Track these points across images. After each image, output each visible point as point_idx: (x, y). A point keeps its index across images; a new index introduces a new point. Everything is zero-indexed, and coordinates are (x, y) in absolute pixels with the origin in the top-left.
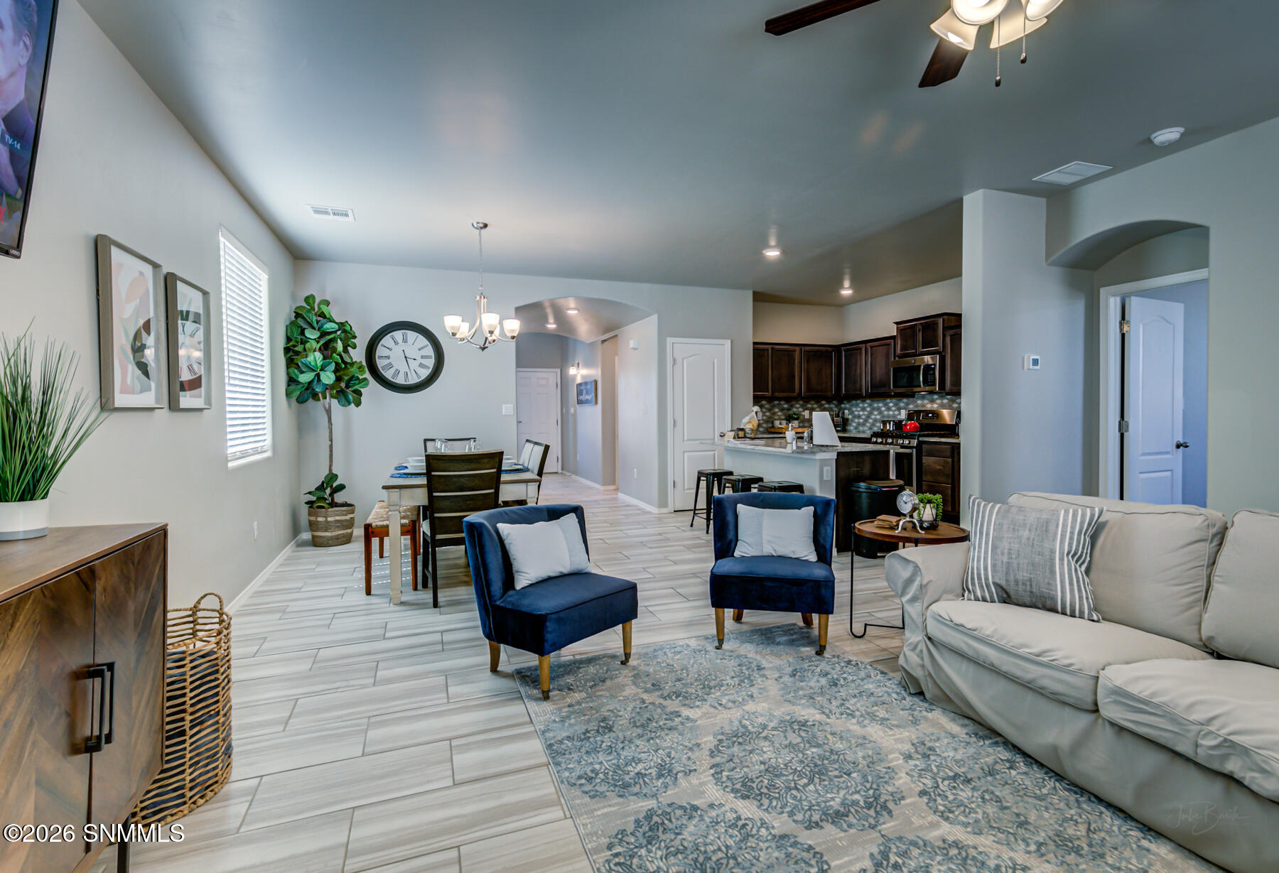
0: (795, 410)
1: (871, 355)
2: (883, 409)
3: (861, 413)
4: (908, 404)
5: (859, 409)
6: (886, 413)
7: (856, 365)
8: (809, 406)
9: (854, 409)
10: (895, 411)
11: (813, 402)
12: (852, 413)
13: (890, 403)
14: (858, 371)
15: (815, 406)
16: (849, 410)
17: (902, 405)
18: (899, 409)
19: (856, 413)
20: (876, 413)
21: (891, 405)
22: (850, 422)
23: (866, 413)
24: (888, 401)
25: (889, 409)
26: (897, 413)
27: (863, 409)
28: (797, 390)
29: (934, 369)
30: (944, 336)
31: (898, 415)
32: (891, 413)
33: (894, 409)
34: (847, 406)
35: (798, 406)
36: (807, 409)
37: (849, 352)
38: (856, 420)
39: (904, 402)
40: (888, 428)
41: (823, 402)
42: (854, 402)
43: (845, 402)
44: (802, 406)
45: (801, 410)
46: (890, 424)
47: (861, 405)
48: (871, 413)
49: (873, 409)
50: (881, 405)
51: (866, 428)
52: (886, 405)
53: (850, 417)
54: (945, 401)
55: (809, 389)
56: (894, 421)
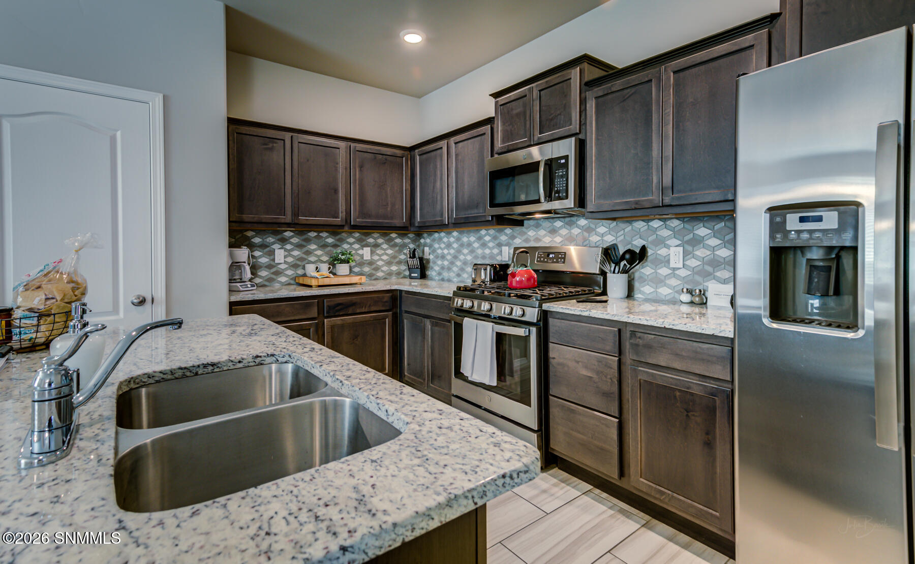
0: (346, 246)
1: (457, 155)
2: (476, 245)
3: (446, 251)
4: (513, 237)
5: (443, 246)
6: (480, 251)
7: (435, 175)
8: (371, 240)
9: (436, 246)
10: (493, 248)
11: (376, 235)
12: (434, 251)
13: (485, 235)
14: (438, 184)
15: (380, 241)
16: (430, 246)
17: (503, 238)
18: (500, 245)
19: (439, 251)
20: (465, 251)
21: (487, 238)
22: (431, 264)
23: (452, 251)
24: (483, 232)
25: (484, 245)
26: (496, 251)
27: (449, 246)
28: (342, 214)
29: (566, 166)
30: (583, 102)
31: (498, 255)
32: (487, 251)
33: (491, 245)
34: (428, 241)
35: (351, 240)
36: (367, 246)
37: (425, 156)
38: (439, 262)
39: (506, 235)
40: (483, 277)
41: (394, 235)
42: (436, 235)
43: (425, 235)
44: (359, 241)
45: (356, 246)
46: (485, 269)
47: (445, 240)
48: (459, 251)
49: (462, 245)
50: (472, 239)
51: (452, 275)
52: (480, 238)
53: (431, 257)
54: (576, 231)
55: (363, 213)
56: (492, 266)
